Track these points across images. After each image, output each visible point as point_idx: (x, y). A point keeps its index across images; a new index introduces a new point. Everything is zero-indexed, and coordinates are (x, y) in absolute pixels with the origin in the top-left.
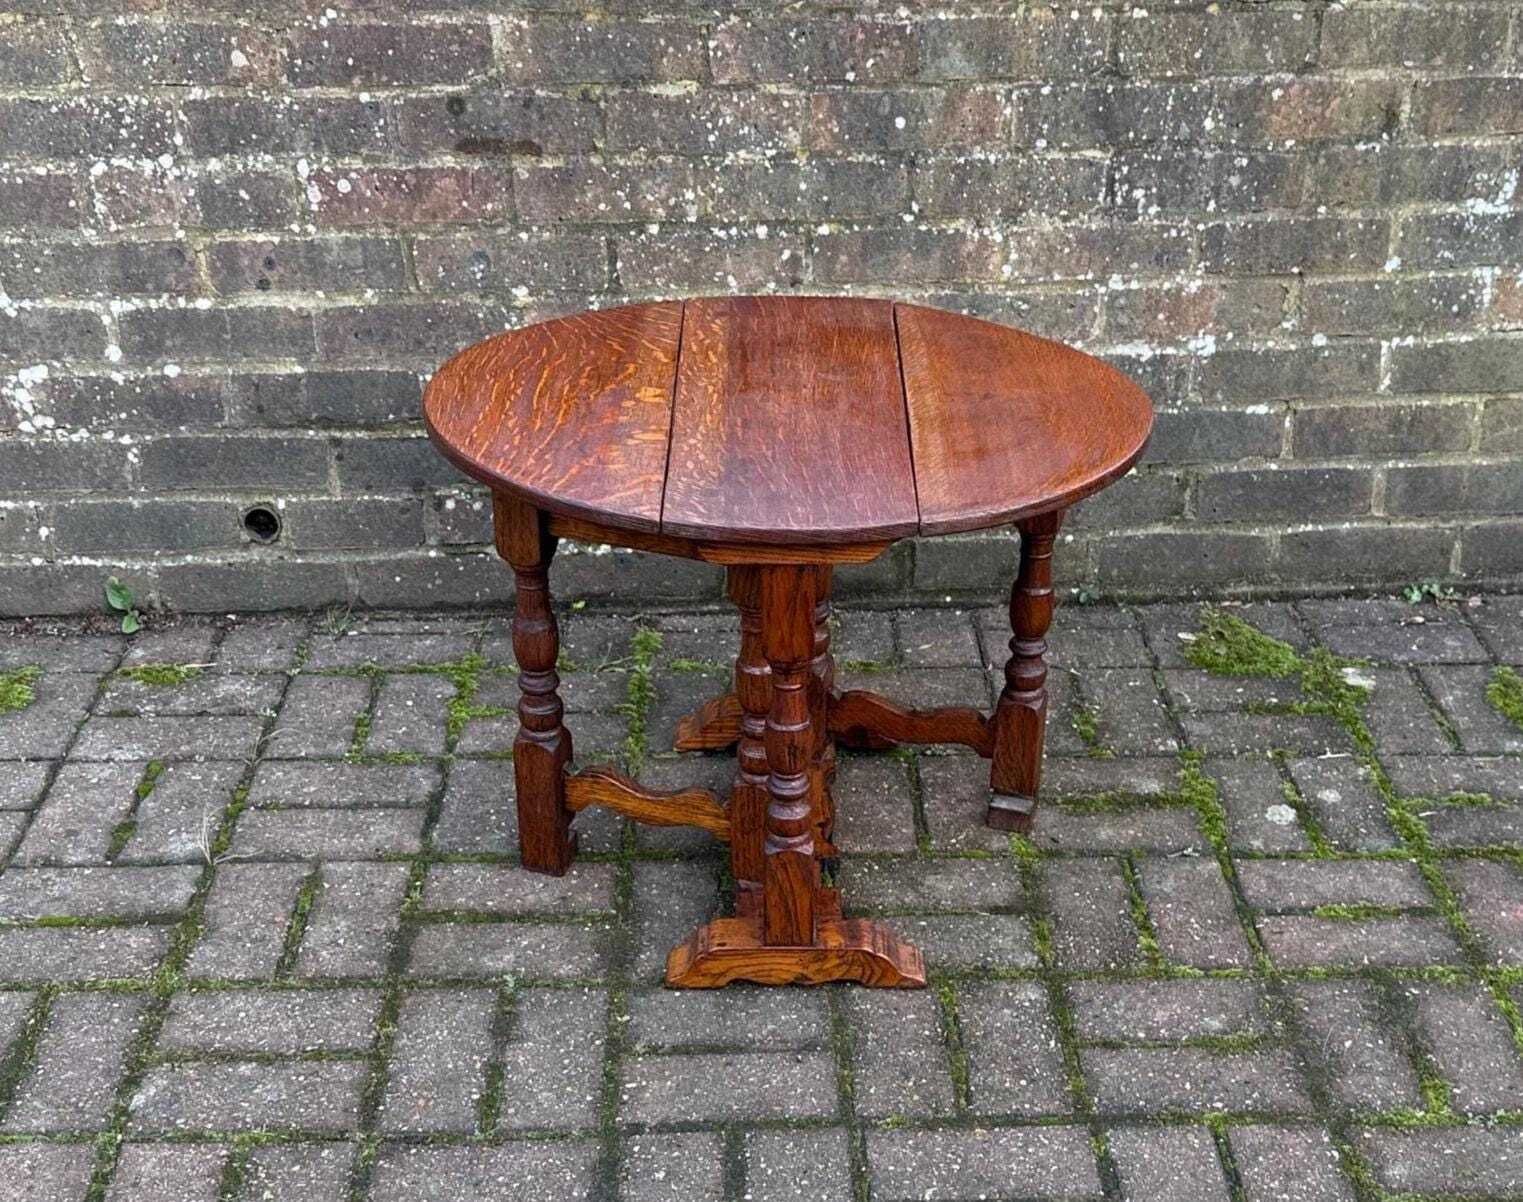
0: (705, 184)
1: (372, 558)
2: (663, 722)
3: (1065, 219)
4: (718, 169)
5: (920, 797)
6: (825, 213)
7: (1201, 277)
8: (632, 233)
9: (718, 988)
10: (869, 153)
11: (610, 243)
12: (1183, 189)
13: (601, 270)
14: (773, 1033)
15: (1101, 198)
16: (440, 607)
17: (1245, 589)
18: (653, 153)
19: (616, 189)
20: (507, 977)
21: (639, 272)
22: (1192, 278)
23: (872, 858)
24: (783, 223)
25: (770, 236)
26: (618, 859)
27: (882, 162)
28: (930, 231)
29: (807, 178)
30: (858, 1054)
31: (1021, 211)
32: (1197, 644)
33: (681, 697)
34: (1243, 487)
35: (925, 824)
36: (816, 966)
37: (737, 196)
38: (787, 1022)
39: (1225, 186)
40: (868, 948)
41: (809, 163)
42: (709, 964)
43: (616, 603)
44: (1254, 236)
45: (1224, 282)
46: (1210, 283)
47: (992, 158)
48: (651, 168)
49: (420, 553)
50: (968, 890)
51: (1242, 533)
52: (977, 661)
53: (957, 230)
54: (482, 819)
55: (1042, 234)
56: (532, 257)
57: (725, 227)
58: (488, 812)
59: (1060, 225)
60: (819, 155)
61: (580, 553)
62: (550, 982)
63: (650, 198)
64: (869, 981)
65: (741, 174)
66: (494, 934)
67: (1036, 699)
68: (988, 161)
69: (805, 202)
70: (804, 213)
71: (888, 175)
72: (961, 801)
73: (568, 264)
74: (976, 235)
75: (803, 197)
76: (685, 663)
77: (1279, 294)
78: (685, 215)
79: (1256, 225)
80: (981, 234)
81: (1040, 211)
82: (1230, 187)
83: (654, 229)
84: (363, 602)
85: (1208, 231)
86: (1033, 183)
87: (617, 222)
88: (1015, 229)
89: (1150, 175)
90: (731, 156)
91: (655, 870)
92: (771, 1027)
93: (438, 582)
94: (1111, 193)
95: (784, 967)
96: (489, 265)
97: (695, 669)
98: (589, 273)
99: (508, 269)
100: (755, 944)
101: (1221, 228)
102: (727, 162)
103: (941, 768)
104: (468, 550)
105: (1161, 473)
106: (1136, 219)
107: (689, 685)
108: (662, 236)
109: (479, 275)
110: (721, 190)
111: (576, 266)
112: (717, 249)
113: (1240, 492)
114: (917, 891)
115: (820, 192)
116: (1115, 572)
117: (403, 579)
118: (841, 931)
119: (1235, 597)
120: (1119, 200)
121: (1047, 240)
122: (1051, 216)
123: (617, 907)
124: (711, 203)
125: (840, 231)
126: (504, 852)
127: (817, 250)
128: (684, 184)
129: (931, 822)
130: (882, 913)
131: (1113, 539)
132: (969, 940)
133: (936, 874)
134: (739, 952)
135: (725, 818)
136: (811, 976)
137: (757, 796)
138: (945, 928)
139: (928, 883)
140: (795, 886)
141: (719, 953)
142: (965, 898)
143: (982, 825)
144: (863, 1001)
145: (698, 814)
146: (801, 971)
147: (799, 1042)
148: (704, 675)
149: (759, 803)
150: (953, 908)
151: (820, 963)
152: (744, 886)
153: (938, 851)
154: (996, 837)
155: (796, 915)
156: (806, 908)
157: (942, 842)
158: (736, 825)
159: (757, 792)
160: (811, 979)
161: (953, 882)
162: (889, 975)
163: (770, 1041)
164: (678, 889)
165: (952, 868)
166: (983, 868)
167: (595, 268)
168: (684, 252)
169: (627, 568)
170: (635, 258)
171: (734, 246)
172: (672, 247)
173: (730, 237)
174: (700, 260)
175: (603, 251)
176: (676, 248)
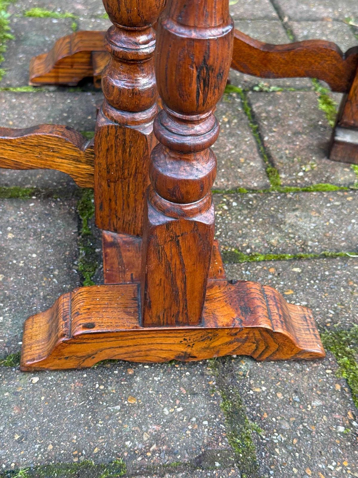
2: (20, 59)
5: (257, 130)
9: (85, 369)
14: (156, 438)
23: (228, 193)
30: (267, 471)
33: (34, 37)
35: (269, 157)
36: (203, 345)
40: (265, 325)
50: (330, 228)
52: (274, 14)
64: (261, 355)
72: (296, 134)
76: (38, 11)
91: (11, 210)
92: (153, 428)
95: (164, 347)
97: (47, 16)
100: (131, 324)
103: (270, 103)
107: (42, 28)
114: (281, 231)
118: (230, 301)
129: (276, 156)
130: (251, 256)
132: (350, 290)
133: (294, 210)
134: (112, 335)
135: (87, 163)
136: (195, 354)
137: (128, 140)
138: (322, 276)
139: (289, 221)
140: (188, 262)
141: (86, 336)
142: (330, 239)
143: (323, 157)
144: (255, 380)
145: (53, 156)
146: (184, 350)
147: (192, 454)
148: (55, 21)
149: (130, 147)
150: (322, 250)
151: (208, 342)
152: (109, 239)
153: (289, 185)
154: (339, 170)
155: (185, 294)
156: (198, 286)
157: (290, 175)
158: (100, 171)
159: (128, 133)
160: (195, 357)
161: (314, 219)
162: (285, 349)
163: (154, 452)
164: (35, 232)
165: (308, 203)
166: (337, 203)
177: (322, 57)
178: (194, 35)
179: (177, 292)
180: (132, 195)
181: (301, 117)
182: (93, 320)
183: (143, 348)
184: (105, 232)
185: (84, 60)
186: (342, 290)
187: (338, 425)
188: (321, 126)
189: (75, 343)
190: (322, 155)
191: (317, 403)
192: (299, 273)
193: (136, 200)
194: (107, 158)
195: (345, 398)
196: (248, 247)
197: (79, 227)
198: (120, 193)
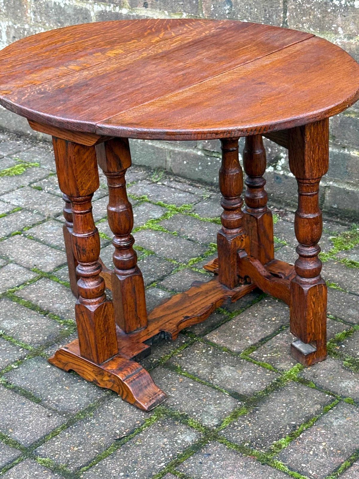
1: (176, 149)
9: (66, 371)
13: (279, 16)
14: (58, 400)
16: (200, 181)
21: (297, 19)
23: (215, 347)
30: (76, 426)
35: (264, 343)
36: (100, 377)
38: (70, 398)
40: (121, 378)
49: (195, 152)
50: (236, 380)
56: (250, 4)
62: (14, 340)
64: (122, 396)
66: (24, 313)
73: (265, 11)
84: (172, 170)
92: (62, 397)
93: (200, 168)
95: (88, 372)
96: (231, 6)
98: (274, 17)
99: (240, 10)
104: (214, 155)
109: (227, 12)
111: (269, 12)
112: (334, 11)
114: (211, 370)
117: (187, 163)
118: (120, 364)
129: (268, 343)
130: (182, 372)
134: (71, 355)
140: (88, 327)
141: (63, 352)
143: (289, 354)
144: (113, 405)
146: (95, 378)
147: (62, 409)
150: (217, 385)
153: (250, 357)
154: (288, 362)
157: (259, 354)
161: (234, 373)
162: (130, 396)
163: (53, 402)
165: (244, 367)
166: (258, 373)
167: (277, 14)
168: (318, 11)
169: (279, 183)
170: (295, 11)
171: (343, 11)
172: (313, 8)
173: (341, 5)
174: (325, 16)
175: (281, 5)
176: (314, 8)
179: (87, 341)
187: (118, 430)
189: (61, 354)
190: (290, 352)
191: (122, 421)
192: (190, 386)
195: (135, 426)
196: (187, 368)
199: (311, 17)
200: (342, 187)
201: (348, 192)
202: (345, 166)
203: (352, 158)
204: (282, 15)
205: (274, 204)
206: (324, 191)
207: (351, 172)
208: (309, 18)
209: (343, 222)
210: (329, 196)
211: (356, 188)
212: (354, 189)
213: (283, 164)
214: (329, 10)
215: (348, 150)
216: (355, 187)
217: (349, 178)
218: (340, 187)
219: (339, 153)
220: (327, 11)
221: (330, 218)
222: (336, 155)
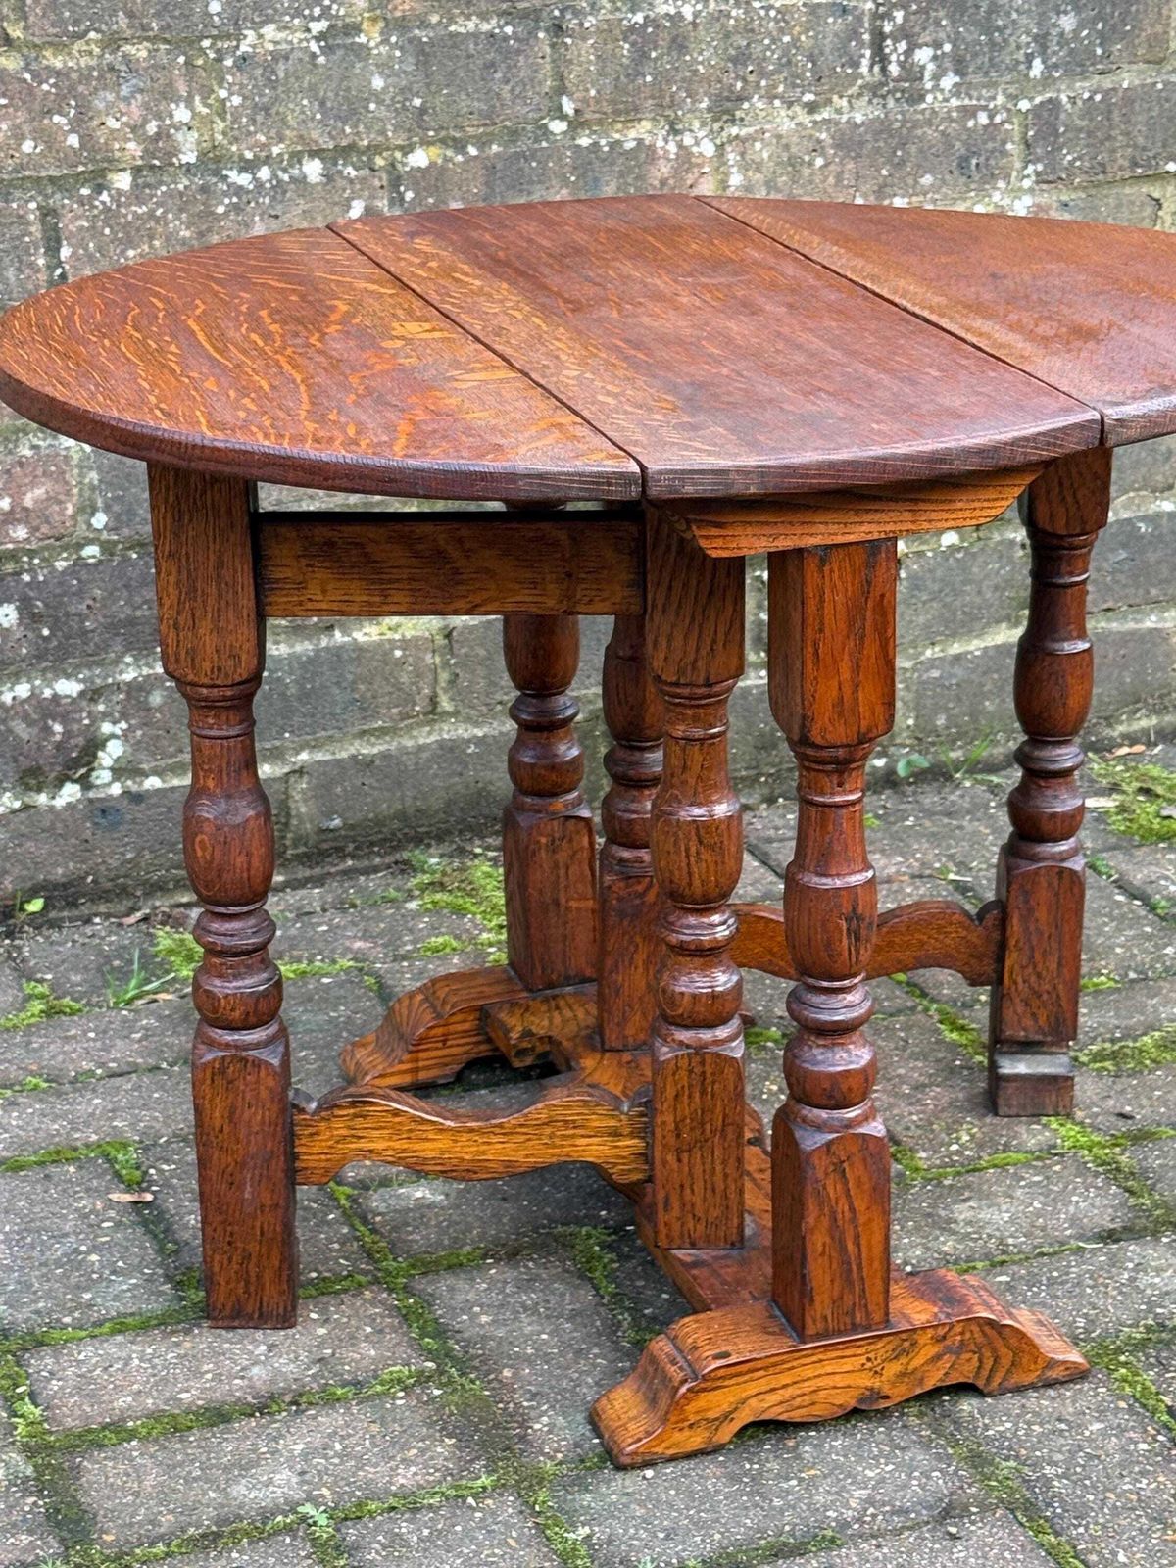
0: (206, 93)
3: (812, 108)
4: (229, 62)
6: (418, 126)
7: (1031, 191)
8: (85, 192)
9: (718, 1449)
10: (484, 16)
11: (46, 212)
12: (992, 43)
13: (32, 265)
14: (870, 1501)
15: (864, 69)
17: (1144, 723)
18: (112, 42)
19: (49, 112)
20: (307, 1509)
22: (1017, 193)
24: (346, 151)
25: (329, 177)
26: (377, 1281)
27: (509, 30)
28: (595, 144)
29: (384, 67)
30: (1049, 1505)
31: (741, 99)
32: (1122, 809)
33: (308, 1018)
34: (1124, 546)
36: (897, 1367)
37: (266, 109)
38: (882, 1481)
39: (1054, 32)
40: (984, 1314)
41: (385, 41)
42: (703, 1400)
43: (100, 895)
44: (1106, 112)
45: (1065, 198)
46: (1044, 199)
47: (688, 12)
48: (111, 68)
51: (1131, 626)
53: (640, 141)
54: (73, 1261)
55: (779, 137)
57: (247, 166)
58: (77, 1251)
59: (806, 119)
60: (401, 25)
61: (26, 808)
62: (392, 1501)
63: (112, 123)
64: (989, 1379)
65: (269, 68)
66: (230, 1443)
67: (1074, 852)
68: (680, 15)
69: (383, 112)
70: (383, 132)
71: (519, 52)
72: (919, 1087)
74: (672, 148)
75: (380, 102)
77: (1148, 210)
78: (175, 151)
79: (1107, 93)
80: (680, 146)
81: (772, 98)
82: (1062, 35)
83: (123, 181)
85: (1036, 111)
86: (756, 50)
87: (53, 173)
88: (734, 131)
89: (937, 23)
90: (251, 35)
91: (460, 1284)
92: (860, 1493)
94: (880, 58)
95: (838, 1380)
98: (11, 272)
100: (780, 1345)
101: (1054, 105)
102: (244, 48)
105: (996, 537)
106: (922, 98)
107: (308, 999)
108: (138, 194)
110: (236, 100)
112: (237, 208)
113: (1123, 554)
114: (954, 1232)
115: (406, 92)
116: (941, 721)
118: (920, 1295)
119: (1131, 739)
120: (894, 69)
121: (787, 147)
122: (790, 105)
123: (431, 1355)
124: (220, 125)
125: (446, 159)
126: (155, 1307)
127: (409, 195)
128: (168, 94)
131: (932, 663)
132: (1102, 1289)
133: (965, 1201)
134: (759, 1364)
135: (632, 1135)
136: (886, 1391)
137: (709, 1070)
138: (1048, 1279)
139: (963, 1217)
140: (860, 1205)
141: (721, 1373)
142: (1043, 1229)
143: (984, 1116)
144: (991, 1418)
145: (573, 1136)
146: (869, 1384)
147: (930, 1508)
148: (326, 980)
149: (714, 1082)
150: (1035, 1247)
151: (903, 1360)
152: (689, 1259)
153: (939, 1167)
154: (1022, 1129)
155: (860, 1267)
156: (878, 1250)
157: (935, 1152)
158: (664, 1137)
159: (708, 1060)
160: (887, 1397)
161: (1004, 1208)
162: (1025, 1361)
163: (874, 1516)
164: (526, 1309)
165: (985, 1187)
166: (1036, 1179)
167: (20, 261)
168: (180, 219)
169: (113, 826)
170: (93, 237)
171: (267, 200)
172: (159, 212)
173: (259, 185)
174: (209, 230)
175: (33, 229)
176: (165, 212)
177: (939, 929)
178: (838, 883)
179: (849, 1264)
180: (719, 1168)
181: (917, 1060)
182: (724, 1349)
183: (807, 1387)
184: (674, 1252)
185: (467, 1026)
186: (1088, 1290)
187: (1136, 1443)
188: (962, 1067)
189: (704, 1390)
190: (982, 1111)
191: (1096, 1426)
192: (1008, 1283)
193: (726, 1176)
194: (675, 1110)
195: (1138, 1414)
196: (906, 1263)
197: (596, 1288)
198: (698, 1170)
199: (156, 243)
200: (344, 755)
201: (366, 764)
202: (344, 685)
203: (367, 650)
204: (41, 261)
205: (102, 909)
206: (286, 792)
207: (369, 694)
208: (151, 247)
209: (366, 863)
210: (305, 801)
211: (392, 739)
212: (386, 746)
213: (117, 760)
214: (221, 209)
215: (345, 633)
216: (388, 738)
217: (364, 718)
218: (338, 756)
219: (317, 651)
220: (213, 213)
221: (318, 871)
222: (310, 661)
